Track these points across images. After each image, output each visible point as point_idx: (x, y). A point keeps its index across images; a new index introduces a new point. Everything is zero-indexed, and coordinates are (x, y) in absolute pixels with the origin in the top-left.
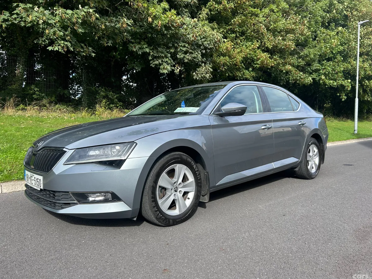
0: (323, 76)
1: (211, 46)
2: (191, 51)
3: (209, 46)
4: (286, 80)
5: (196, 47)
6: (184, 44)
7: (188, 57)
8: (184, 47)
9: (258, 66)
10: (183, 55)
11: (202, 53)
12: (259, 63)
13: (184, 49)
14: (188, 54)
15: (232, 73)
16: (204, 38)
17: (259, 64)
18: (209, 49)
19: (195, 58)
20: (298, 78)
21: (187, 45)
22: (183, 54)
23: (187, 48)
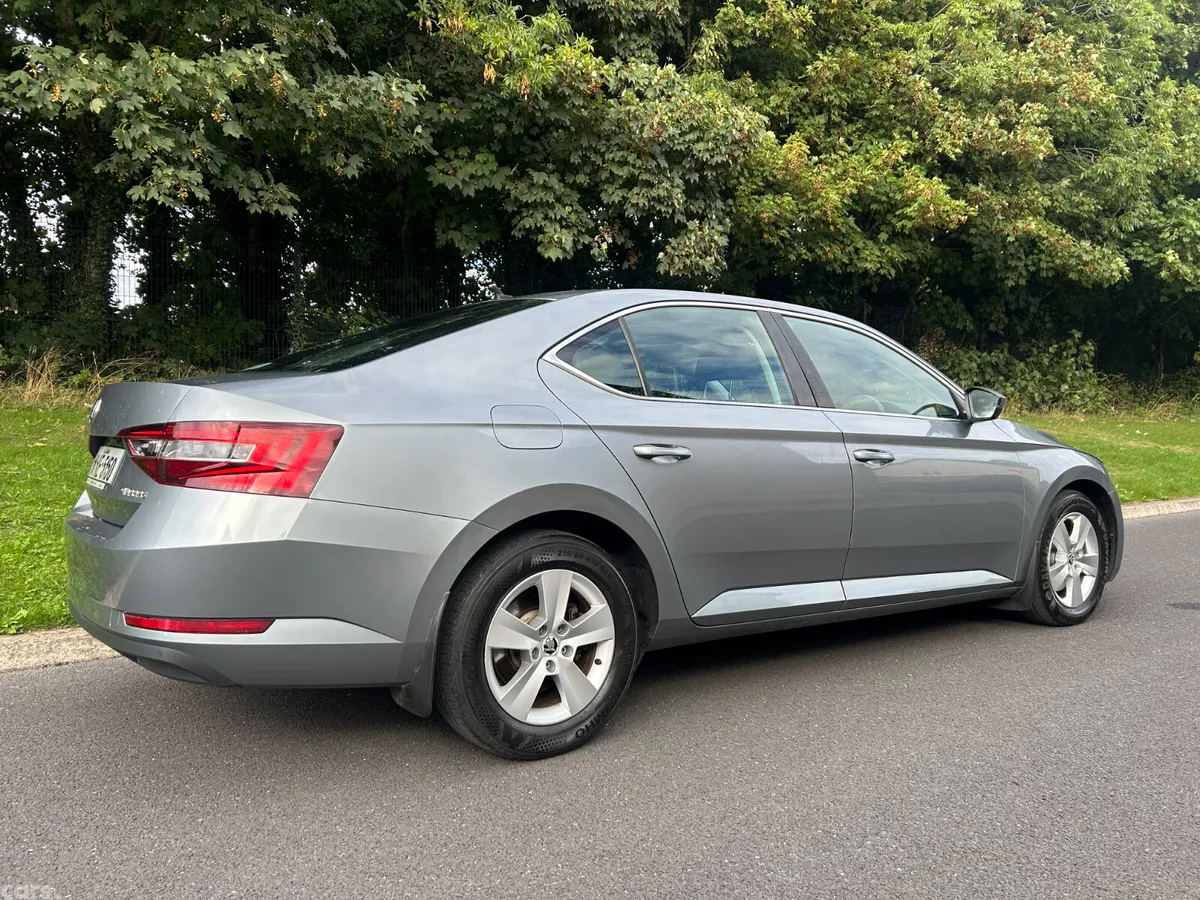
0: (1171, 251)
1: (718, 159)
2: (645, 177)
3: (712, 157)
4: (1028, 271)
5: (664, 164)
6: (621, 153)
7: (638, 197)
8: (623, 163)
9: (909, 224)
10: (621, 195)
11: (687, 182)
12: (914, 214)
13: (623, 172)
14: (636, 190)
15: (811, 250)
16: (692, 129)
17: (911, 218)
18: (713, 168)
19: (659, 200)
20: (1073, 262)
21: (631, 158)
22: (621, 187)
23: (634, 166)
